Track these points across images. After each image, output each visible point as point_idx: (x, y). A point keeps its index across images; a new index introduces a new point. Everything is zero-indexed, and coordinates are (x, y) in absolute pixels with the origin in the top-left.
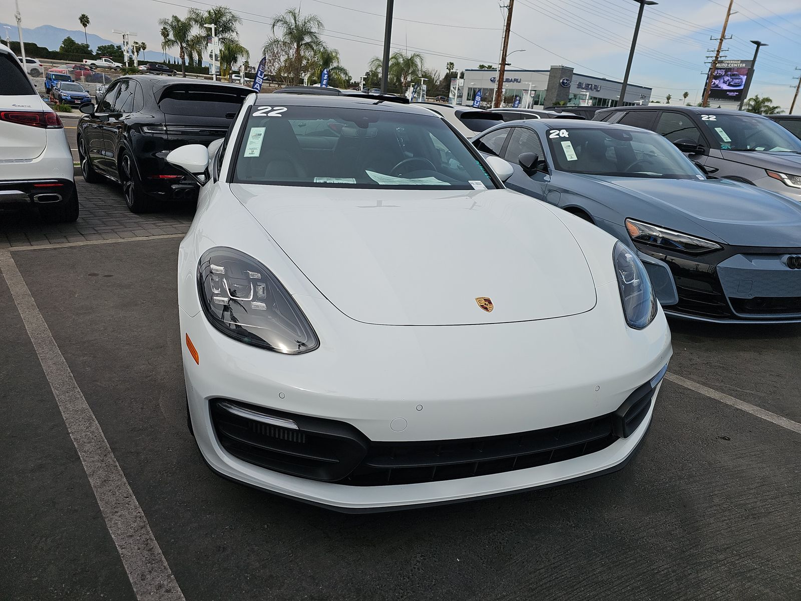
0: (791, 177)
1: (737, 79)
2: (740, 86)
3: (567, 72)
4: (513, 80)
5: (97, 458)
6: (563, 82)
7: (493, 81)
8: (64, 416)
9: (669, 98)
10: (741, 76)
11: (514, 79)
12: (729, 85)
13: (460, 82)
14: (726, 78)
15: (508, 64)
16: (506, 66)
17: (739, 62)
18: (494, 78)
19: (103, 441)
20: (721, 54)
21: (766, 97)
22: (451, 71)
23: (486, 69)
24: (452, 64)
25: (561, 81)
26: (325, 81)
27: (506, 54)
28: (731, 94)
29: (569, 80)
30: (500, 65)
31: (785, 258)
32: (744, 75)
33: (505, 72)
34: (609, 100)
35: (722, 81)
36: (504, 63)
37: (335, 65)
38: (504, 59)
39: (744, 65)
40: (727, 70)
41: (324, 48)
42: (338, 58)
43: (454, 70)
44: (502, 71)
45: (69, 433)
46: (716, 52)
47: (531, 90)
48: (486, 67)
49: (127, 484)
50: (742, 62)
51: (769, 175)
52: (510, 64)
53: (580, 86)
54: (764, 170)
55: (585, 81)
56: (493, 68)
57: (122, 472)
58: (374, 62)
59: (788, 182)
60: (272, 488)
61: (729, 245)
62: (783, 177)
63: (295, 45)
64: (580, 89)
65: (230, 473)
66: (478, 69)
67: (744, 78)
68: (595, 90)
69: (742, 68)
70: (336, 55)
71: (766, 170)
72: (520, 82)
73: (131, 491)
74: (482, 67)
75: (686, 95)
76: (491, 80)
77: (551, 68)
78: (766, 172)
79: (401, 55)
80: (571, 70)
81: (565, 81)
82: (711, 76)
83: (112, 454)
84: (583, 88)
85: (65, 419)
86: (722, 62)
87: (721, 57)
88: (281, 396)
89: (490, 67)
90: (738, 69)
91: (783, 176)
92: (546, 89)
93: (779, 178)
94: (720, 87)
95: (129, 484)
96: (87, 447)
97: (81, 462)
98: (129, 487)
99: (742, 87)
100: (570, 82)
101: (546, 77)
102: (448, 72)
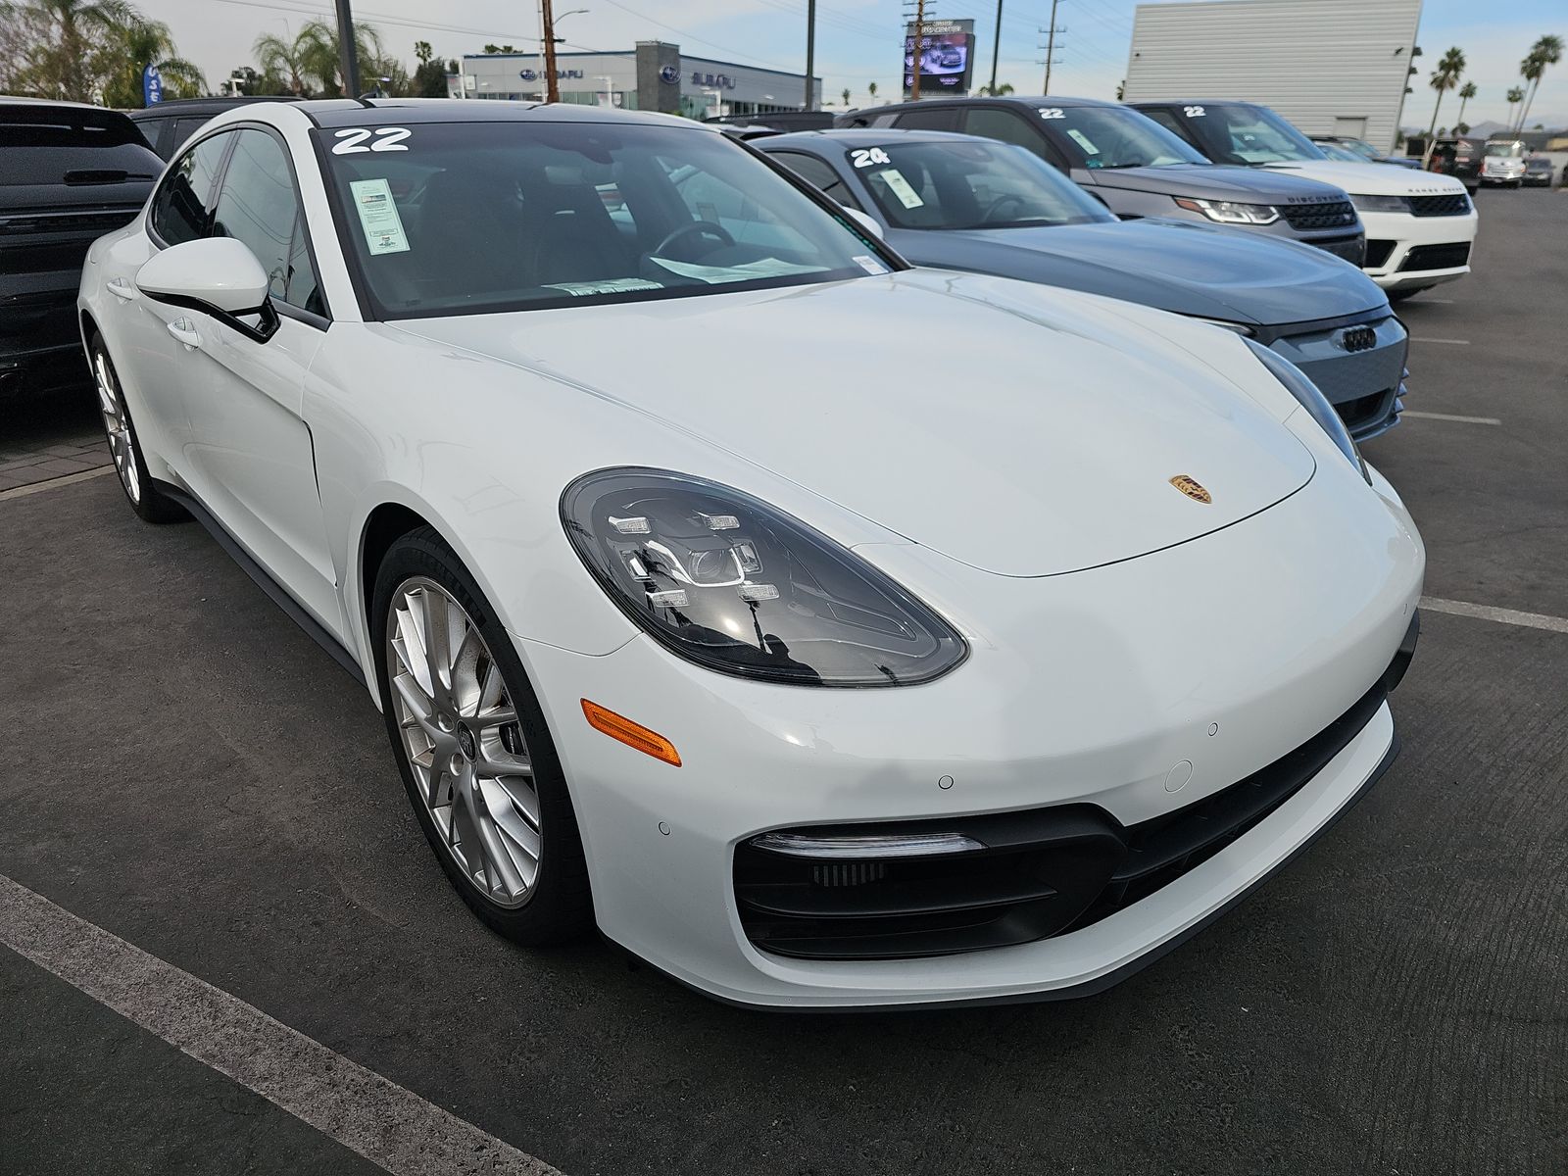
0: (1214, 203)
1: (951, 53)
2: (958, 66)
3: (666, 53)
4: (567, 73)
5: (310, 1083)
6: (665, 74)
7: (528, 76)
8: (122, 1008)
9: (846, 95)
10: (958, 49)
11: (570, 72)
12: (942, 65)
13: (467, 82)
14: (936, 53)
15: (560, 41)
16: (556, 44)
17: (950, 23)
18: (528, 71)
19: (289, 1035)
20: (926, 9)
21: (1004, 84)
22: (429, 60)
23: (501, 53)
24: (425, 45)
25: (661, 72)
26: (153, 93)
27: (550, 20)
28: (947, 81)
29: (676, 68)
30: (544, 43)
31: (1339, 334)
32: (961, 46)
33: (557, 58)
34: (753, 104)
35: (929, 59)
36: (549, 39)
37: (165, 56)
38: (548, 31)
39: (958, 28)
40: (935, 37)
41: (134, 18)
42: (169, 42)
43: (433, 58)
44: (550, 56)
45: (176, 1049)
46: (917, 6)
47: (613, 93)
48: (497, 49)
49: (451, 1118)
50: (956, 22)
51: (1181, 206)
52: (564, 40)
53: (696, 79)
54: (1170, 198)
55: (705, 70)
56: (515, 52)
57: (411, 1095)
58: (264, 47)
59: (1212, 213)
60: (908, 997)
61: (1262, 325)
62: (1203, 206)
63: (59, 16)
64: (698, 86)
65: (796, 999)
66: (483, 54)
67: (963, 51)
68: (725, 87)
69: (957, 34)
70: (164, 34)
71: (1173, 196)
72: (581, 77)
73: (479, 1132)
74: (491, 49)
75: (873, 88)
76: (523, 76)
77: (637, 47)
78: (1175, 200)
79: (325, 28)
80: (675, 49)
81: (668, 72)
82: (914, 51)
83: (343, 1060)
84: (703, 84)
85: (128, 1015)
86: (931, 24)
87: (927, 14)
88: (946, 785)
89: (508, 49)
90: (951, 36)
91: (1204, 204)
92: (636, 88)
93: (1198, 209)
94: (927, 71)
95: (455, 1113)
96: (261, 1066)
97: (277, 1108)
98: (462, 1123)
99: (961, 69)
100: (678, 73)
101: (631, 64)
102: (421, 62)
